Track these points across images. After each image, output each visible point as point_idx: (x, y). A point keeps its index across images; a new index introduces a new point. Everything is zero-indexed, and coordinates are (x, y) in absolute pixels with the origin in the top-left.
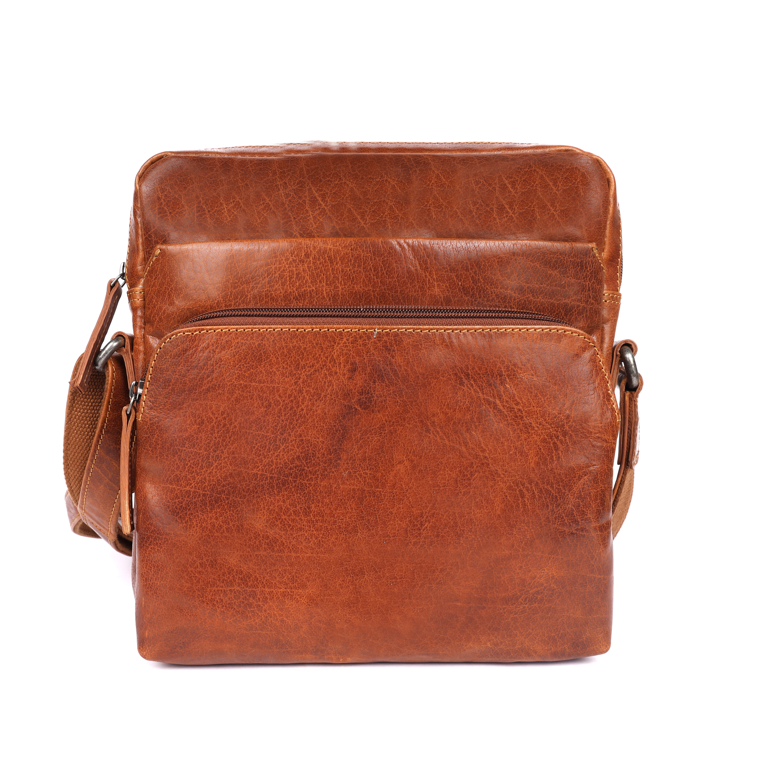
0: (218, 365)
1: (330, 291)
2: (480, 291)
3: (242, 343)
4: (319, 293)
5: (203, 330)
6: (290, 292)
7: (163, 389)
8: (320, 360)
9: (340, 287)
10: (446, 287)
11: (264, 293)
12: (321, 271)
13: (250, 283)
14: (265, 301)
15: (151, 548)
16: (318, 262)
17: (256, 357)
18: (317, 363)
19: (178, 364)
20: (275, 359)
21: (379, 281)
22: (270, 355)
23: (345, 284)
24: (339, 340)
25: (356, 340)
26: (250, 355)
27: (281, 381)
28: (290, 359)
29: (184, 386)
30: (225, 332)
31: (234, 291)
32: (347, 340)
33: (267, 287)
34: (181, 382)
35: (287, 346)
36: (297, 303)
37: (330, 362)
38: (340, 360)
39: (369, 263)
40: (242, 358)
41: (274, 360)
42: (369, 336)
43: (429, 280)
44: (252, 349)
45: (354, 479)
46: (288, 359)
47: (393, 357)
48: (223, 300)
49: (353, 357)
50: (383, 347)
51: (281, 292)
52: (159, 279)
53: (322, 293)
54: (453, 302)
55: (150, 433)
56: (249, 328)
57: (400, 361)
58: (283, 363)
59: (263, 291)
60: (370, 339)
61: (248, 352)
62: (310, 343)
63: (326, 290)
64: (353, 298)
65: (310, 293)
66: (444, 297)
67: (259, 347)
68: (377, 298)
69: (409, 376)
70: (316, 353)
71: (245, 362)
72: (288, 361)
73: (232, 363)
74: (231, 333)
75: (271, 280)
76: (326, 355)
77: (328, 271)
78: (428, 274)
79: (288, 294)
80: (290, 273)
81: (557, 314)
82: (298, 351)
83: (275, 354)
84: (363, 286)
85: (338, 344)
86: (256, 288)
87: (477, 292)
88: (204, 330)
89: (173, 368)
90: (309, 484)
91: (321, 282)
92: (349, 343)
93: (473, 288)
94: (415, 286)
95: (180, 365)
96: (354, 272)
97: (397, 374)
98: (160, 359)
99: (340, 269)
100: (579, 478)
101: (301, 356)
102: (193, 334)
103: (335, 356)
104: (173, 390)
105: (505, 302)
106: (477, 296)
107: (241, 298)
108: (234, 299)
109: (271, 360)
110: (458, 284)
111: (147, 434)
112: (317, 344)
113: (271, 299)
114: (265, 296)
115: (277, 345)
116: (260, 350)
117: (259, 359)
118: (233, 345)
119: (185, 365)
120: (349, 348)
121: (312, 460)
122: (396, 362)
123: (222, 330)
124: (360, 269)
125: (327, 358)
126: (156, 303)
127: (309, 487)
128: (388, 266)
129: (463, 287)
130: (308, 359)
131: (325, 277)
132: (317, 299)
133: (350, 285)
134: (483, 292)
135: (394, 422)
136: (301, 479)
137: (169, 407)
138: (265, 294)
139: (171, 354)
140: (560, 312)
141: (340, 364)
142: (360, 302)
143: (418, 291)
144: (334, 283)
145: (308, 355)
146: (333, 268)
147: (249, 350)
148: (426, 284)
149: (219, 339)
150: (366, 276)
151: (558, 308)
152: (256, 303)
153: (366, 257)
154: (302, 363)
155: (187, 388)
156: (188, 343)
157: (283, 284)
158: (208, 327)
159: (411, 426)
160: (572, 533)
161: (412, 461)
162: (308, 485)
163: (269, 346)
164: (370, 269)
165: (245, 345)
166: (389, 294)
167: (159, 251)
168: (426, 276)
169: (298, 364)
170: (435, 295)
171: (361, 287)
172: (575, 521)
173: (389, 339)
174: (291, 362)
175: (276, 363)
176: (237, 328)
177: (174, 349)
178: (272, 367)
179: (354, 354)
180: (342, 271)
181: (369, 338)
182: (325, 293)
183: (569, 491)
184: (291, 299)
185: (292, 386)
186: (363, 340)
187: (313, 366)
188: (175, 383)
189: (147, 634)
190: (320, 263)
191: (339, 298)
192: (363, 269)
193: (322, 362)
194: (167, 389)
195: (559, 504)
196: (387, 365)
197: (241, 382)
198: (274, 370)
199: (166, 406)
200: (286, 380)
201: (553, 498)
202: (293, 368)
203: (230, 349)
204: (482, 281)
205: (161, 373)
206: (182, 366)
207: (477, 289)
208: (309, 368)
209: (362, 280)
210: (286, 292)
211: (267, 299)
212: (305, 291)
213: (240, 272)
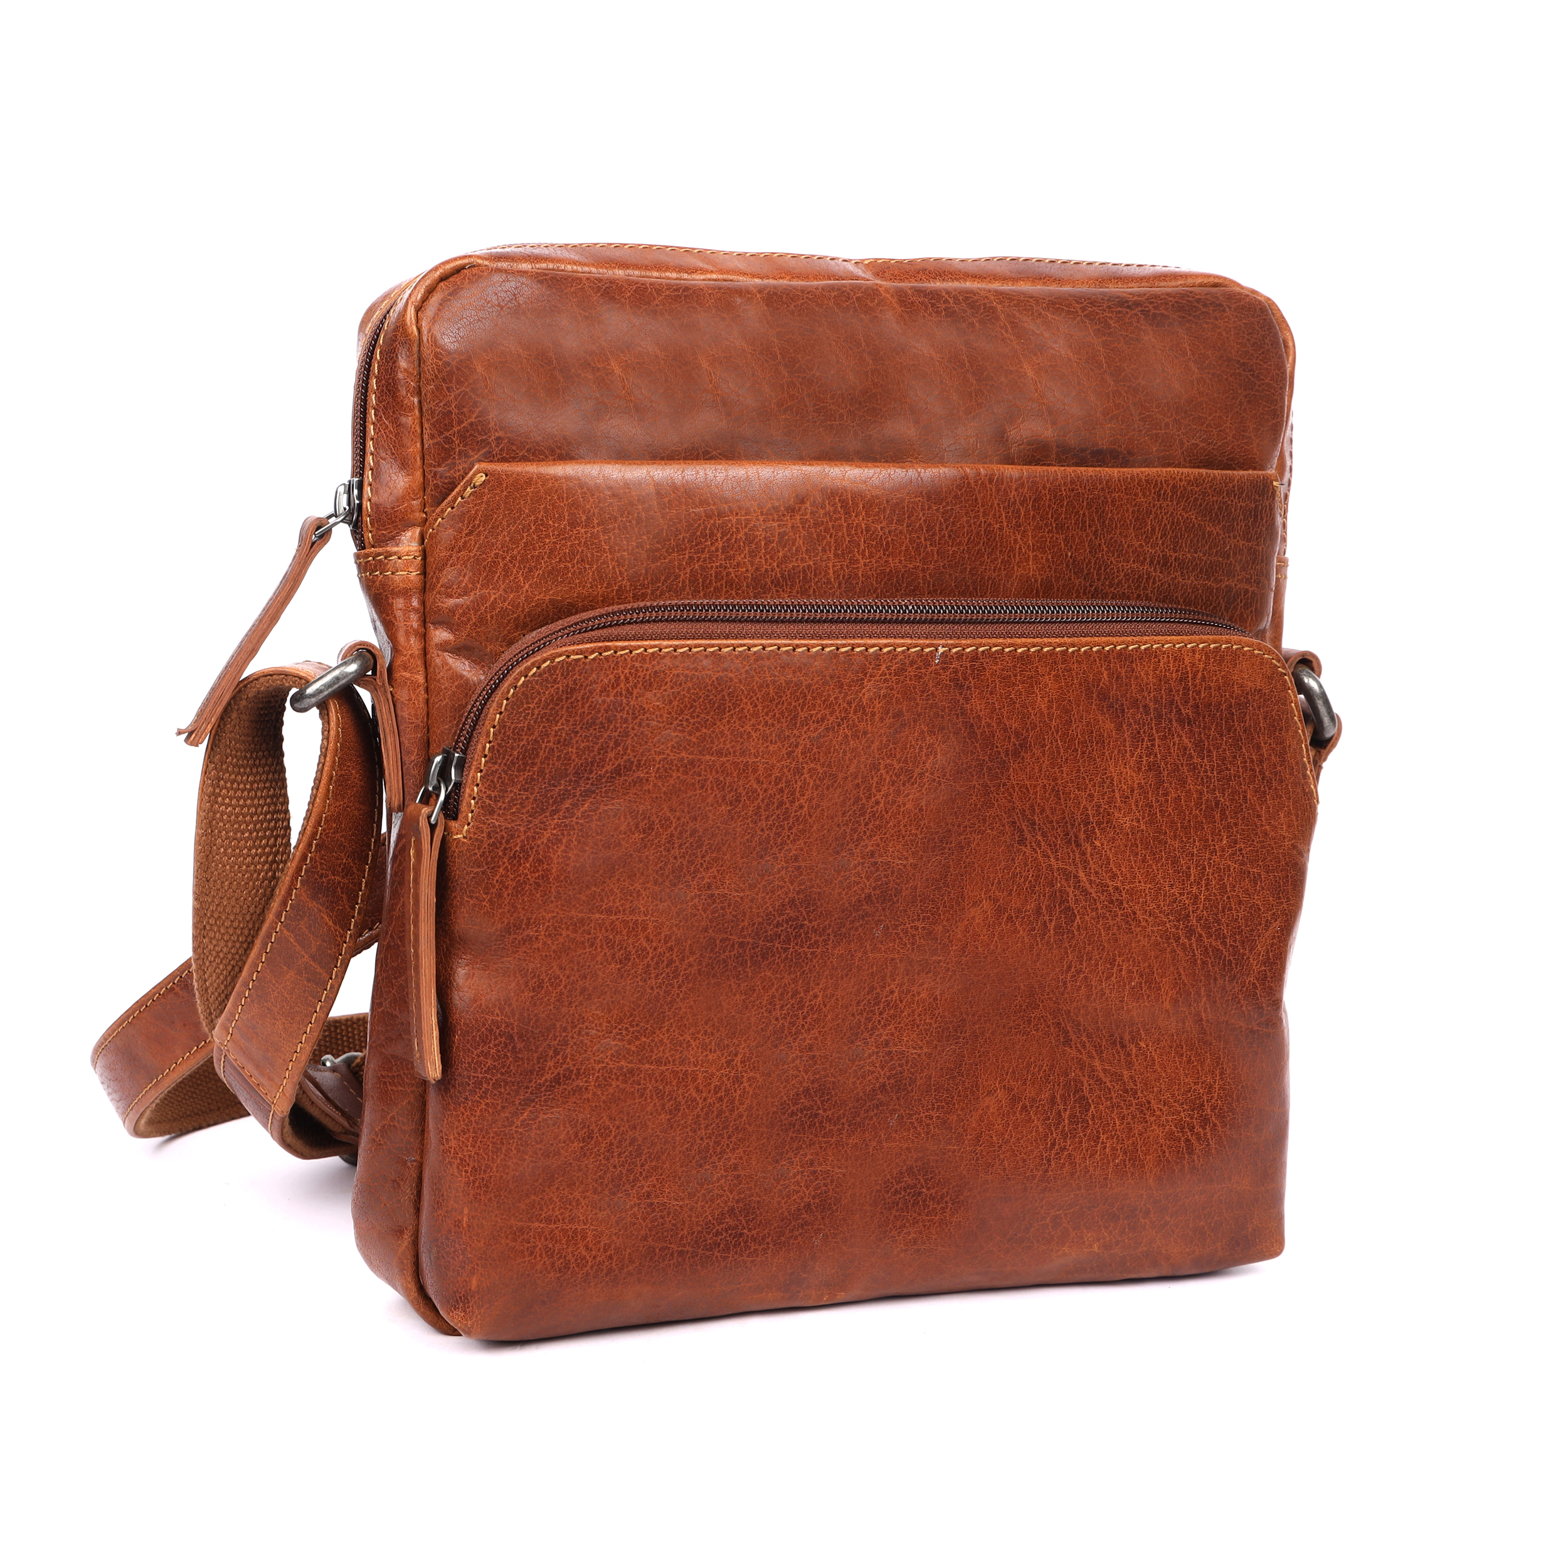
0: (638, 721)
1: (842, 568)
2: (1100, 568)
3: (686, 676)
4: (820, 573)
5: (607, 649)
6: (766, 570)
7: (518, 771)
8: (836, 708)
9: (862, 562)
10: (1047, 560)
11: (713, 572)
12: (826, 530)
13: (685, 550)
14: (715, 588)
15: (487, 1104)
16: (822, 512)
17: (714, 703)
18: (831, 713)
19: (554, 719)
20: (750, 707)
21: (936, 549)
22: (741, 700)
23: (871, 556)
24: (873, 669)
25: (903, 669)
26: (701, 700)
27: (760, 750)
28: (779, 706)
29: (566, 765)
30: (653, 654)
31: (653, 566)
32: (888, 668)
33: (721, 559)
34: (559, 757)
35: (775, 681)
36: (777, 591)
37: (855, 712)
38: (874, 708)
39: (917, 516)
40: (686, 706)
41: (749, 710)
42: (925, 660)
43: (1020, 548)
44: (705, 687)
45: (895, 940)
46: (776, 706)
47: (967, 700)
48: (631, 585)
49: (897, 700)
50: (950, 681)
51: (747, 570)
52: (479, 535)
53: (827, 573)
54: (1056, 589)
55: (487, 864)
56: (699, 646)
57: (978, 708)
58: (767, 714)
59: (712, 567)
60: (929, 665)
61: (697, 694)
62: (819, 676)
63: (834, 566)
64: (885, 583)
65: (804, 571)
66: (1042, 579)
67: (719, 684)
68: (929, 582)
69: (994, 737)
70: (829, 696)
71: (692, 713)
72: (776, 711)
73: (665, 715)
74: (664, 657)
75: (728, 547)
76: (848, 698)
77: (839, 530)
78: (1019, 537)
79: (761, 575)
80: (766, 532)
81: (1215, 607)
82: (795, 691)
83: (752, 697)
84: (905, 560)
85: (870, 676)
86: (698, 561)
87: (1094, 569)
88: (610, 650)
89: (544, 727)
90: (813, 953)
91: (825, 551)
92: (890, 674)
93: (1090, 562)
94: (996, 559)
95: (558, 722)
96: (889, 532)
97: (974, 732)
98: (514, 709)
99: (863, 526)
100: (1266, 926)
101: (801, 701)
102: (586, 657)
103: (864, 701)
104: (541, 772)
105: (1139, 586)
106: (1095, 577)
107: (665, 581)
108: (652, 584)
109: (743, 709)
110: (1067, 555)
111: (479, 867)
112: (832, 677)
113: (726, 583)
114: (716, 577)
115: (757, 679)
116: (722, 690)
117: (719, 707)
118: (668, 680)
119: (569, 721)
120: (890, 683)
121: (817, 907)
122: (971, 710)
123: (646, 650)
124: (901, 528)
125: (849, 703)
126: (470, 586)
127: (811, 960)
128: (953, 523)
129: (1074, 561)
130: (815, 706)
131: (832, 541)
132: (816, 584)
133: (880, 557)
134: (1105, 570)
135: (966, 827)
136: (797, 944)
137: (532, 808)
138: (716, 572)
139: (540, 700)
140: (1219, 603)
141: (873, 714)
142: (897, 591)
143: (1000, 568)
144: (850, 552)
145: (814, 698)
146: (849, 524)
147: (700, 690)
148: (1014, 556)
149: (641, 667)
150: (912, 541)
151: (1217, 598)
152: (695, 591)
153: (914, 503)
154: (802, 715)
155: (571, 770)
156: (576, 676)
157: (753, 554)
158: (620, 644)
159: (995, 833)
160: (1252, 1031)
161: (996, 900)
162: (809, 956)
163: (740, 682)
164: (921, 527)
165: (692, 679)
166: (951, 575)
167: (484, 478)
168: (1016, 540)
169: (795, 717)
170: (1029, 577)
171: (900, 562)
172: (1259, 1008)
173: (961, 666)
174: (782, 713)
175: (752, 716)
176: (677, 646)
177: (547, 688)
178: (744, 722)
179: (899, 696)
180: (866, 531)
181: (927, 664)
182: (831, 571)
183: (1251, 951)
184: (766, 584)
185: (781, 760)
186: (917, 668)
187: (823, 720)
188: (546, 758)
189: (474, 1282)
190: (825, 514)
191: (857, 583)
192: (907, 527)
193: (840, 712)
194: (529, 771)
195: (1235, 976)
196: (957, 717)
197: (683, 754)
198: (748, 728)
199: (524, 807)
200: (771, 748)
201: (1224, 964)
202: (784, 725)
203: (663, 688)
204: (1105, 549)
205: (515, 740)
206: (562, 724)
207: (1095, 563)
208: (815, 725)
209: (904, 548)
210: (757, 569)
211: (719, 584)
212: (794, 568)
213: (666, 527)
